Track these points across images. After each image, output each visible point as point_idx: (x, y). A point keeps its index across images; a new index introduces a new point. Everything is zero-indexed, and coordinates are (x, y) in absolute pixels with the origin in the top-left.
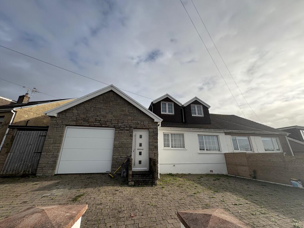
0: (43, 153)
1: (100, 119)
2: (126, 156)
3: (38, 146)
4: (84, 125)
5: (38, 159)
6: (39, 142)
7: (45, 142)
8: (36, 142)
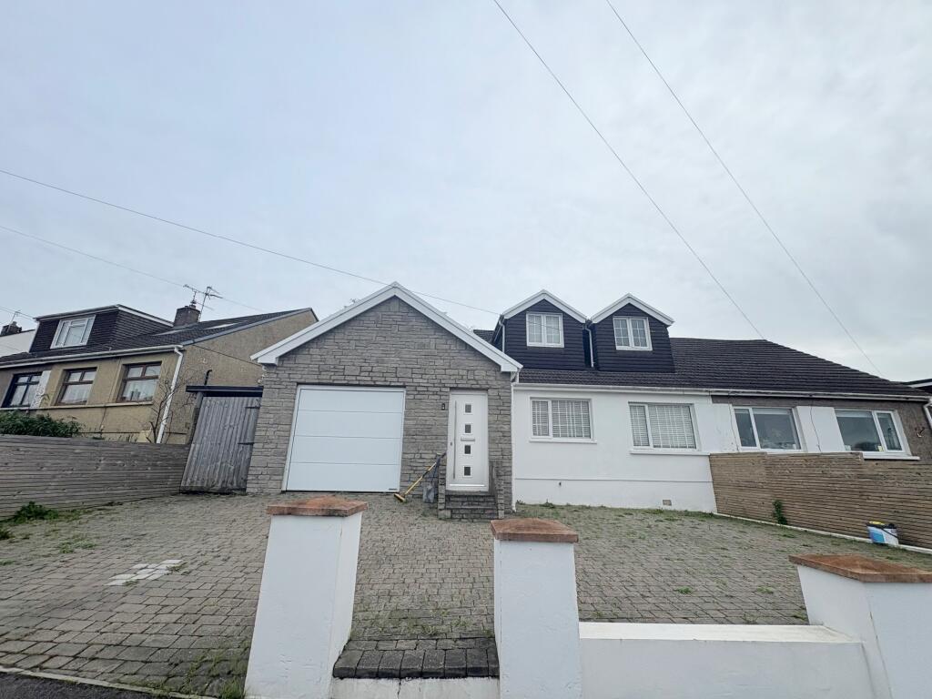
0: (255, 445)
1: (370, 369)
2: (434, 456)
3: (244, 429)
4: (335, 382)
5: (248, 456)
6: (246, 421)
7: (259, 421)
8: (241, 422)
